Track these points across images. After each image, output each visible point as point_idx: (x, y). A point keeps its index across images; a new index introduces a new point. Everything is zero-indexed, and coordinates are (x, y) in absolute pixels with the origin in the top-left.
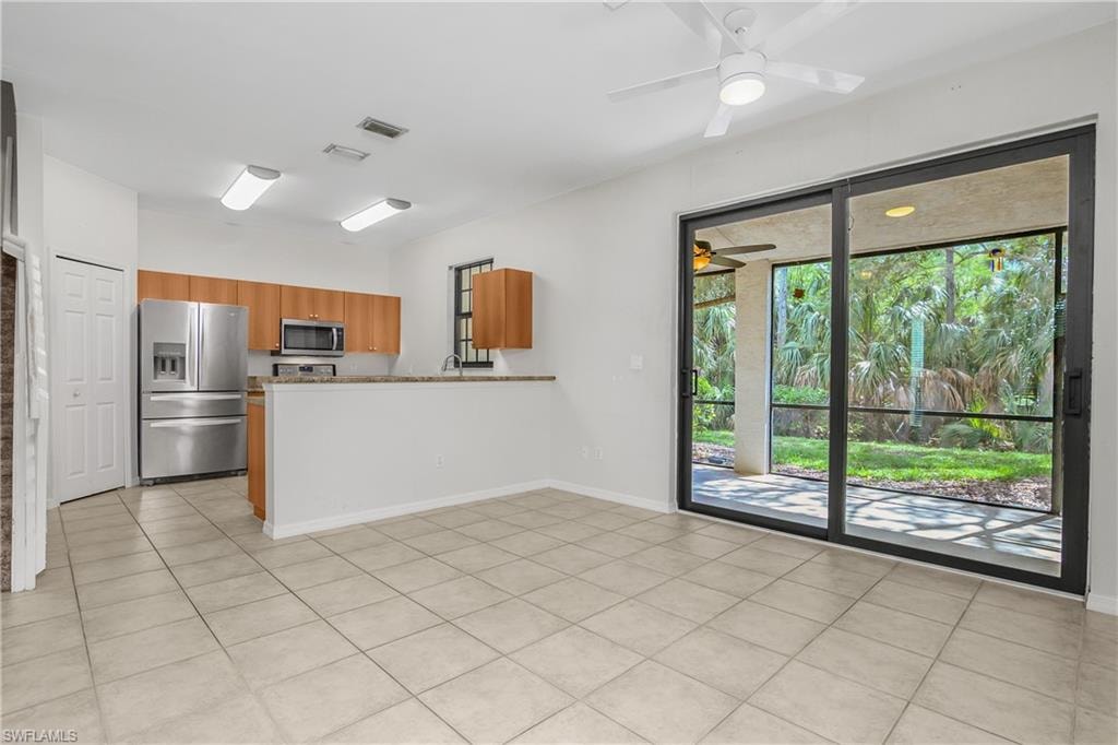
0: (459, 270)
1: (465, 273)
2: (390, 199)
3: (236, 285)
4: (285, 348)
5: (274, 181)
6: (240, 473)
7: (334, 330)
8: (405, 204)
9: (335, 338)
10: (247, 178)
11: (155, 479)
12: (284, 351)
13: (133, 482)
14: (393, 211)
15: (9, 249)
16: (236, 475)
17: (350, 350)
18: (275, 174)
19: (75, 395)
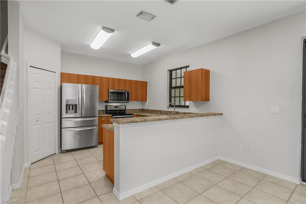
0: (171, 71)
1: (174, 72)
2: (153, 42)
3: (94, 78)
4: (110, 100)
5: (112, 33)
6: (95, 147)
7: (126, 93)
8: (158, 45)
9: (127, 96)
10: (102, 32)
11: (66, 150)
12: (110, 101)
13: (58, 151)
14: (154, 47)
15: (3, 60)
16: (94, 148)
17: (131, 100)
18: (112, 31)
19: (37, 121)
